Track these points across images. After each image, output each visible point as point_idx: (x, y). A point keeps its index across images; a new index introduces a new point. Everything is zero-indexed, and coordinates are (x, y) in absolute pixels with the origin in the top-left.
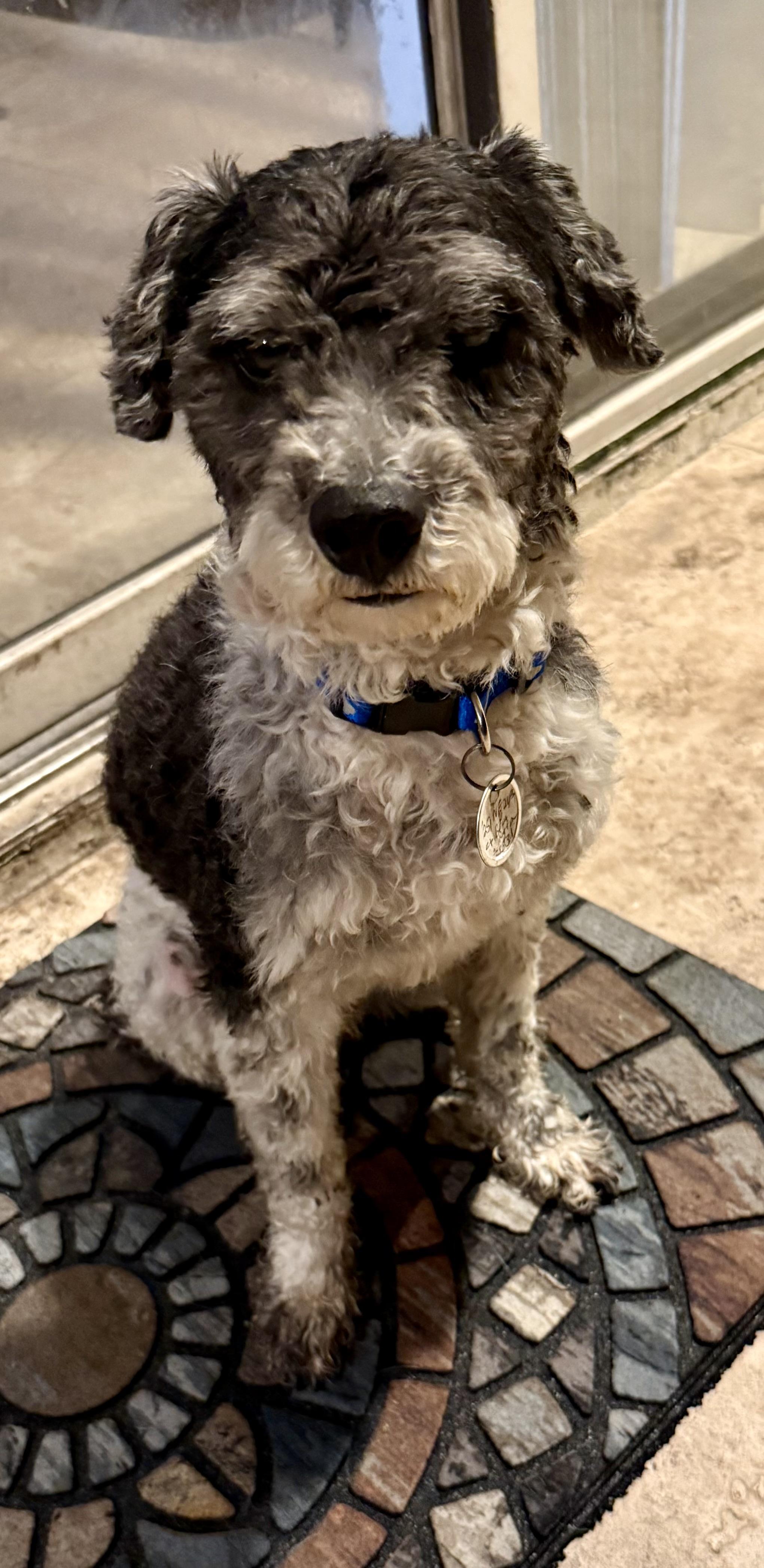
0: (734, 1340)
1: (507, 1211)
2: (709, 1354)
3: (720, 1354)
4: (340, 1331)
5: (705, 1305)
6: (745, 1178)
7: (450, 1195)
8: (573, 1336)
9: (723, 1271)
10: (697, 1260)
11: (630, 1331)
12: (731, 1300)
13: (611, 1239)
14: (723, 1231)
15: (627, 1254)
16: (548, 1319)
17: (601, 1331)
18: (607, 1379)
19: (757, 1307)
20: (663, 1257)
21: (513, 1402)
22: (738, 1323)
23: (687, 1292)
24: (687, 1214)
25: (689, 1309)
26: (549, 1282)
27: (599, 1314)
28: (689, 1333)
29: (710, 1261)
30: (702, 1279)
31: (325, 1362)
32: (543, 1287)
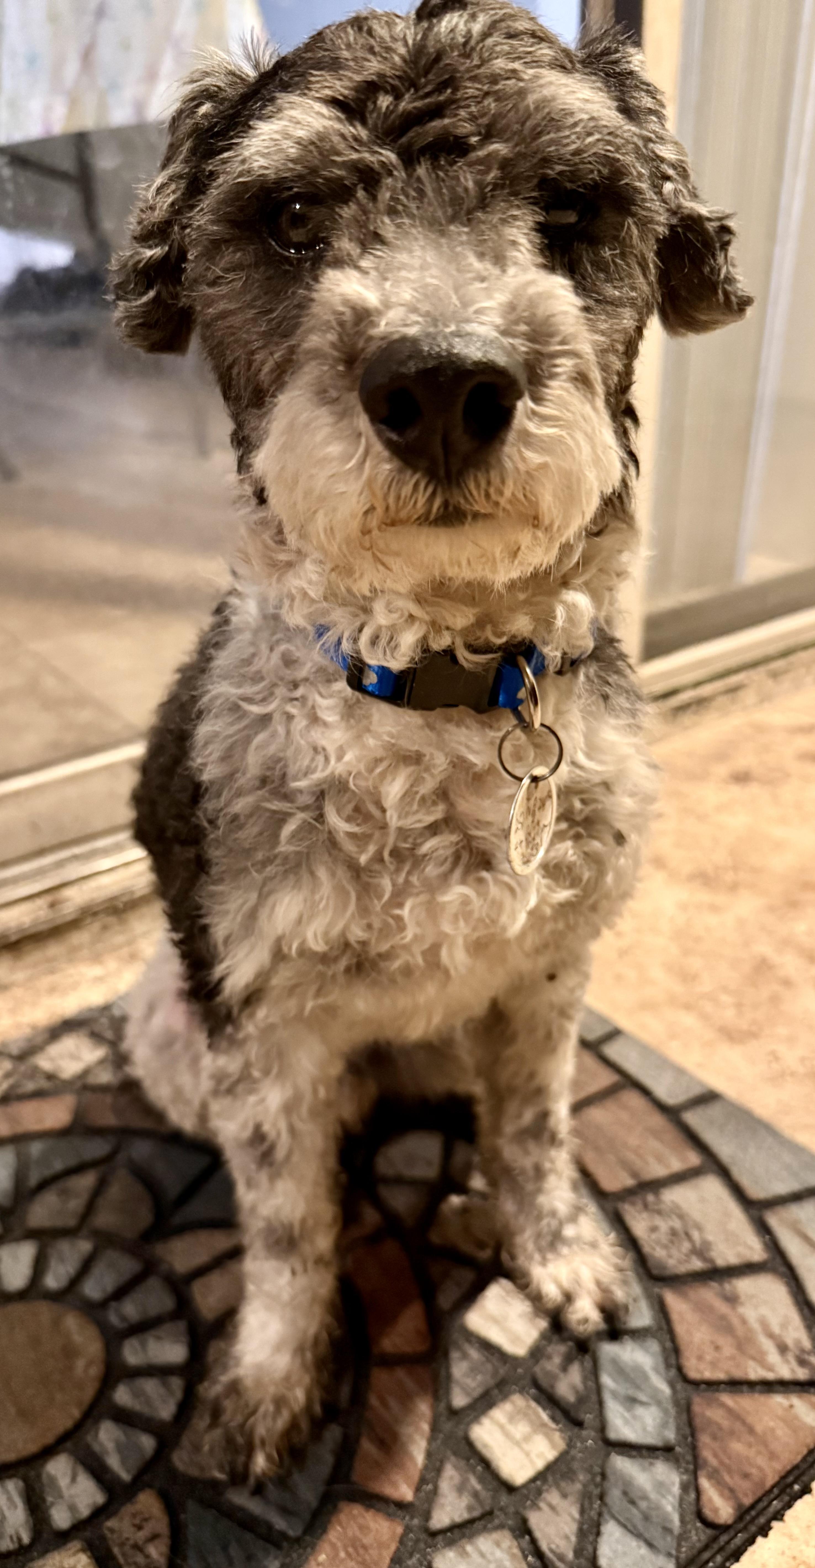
0: (745, 1529)
1: (504, 1329)
2: (714, 1539)
3: (729, 1542)
4: (293, 1427)
5: (714, 1476)
6: (771, 1336)
7: (445, 1301)
8: (558, 1487)
9: (739, 1440)
10: (710, 1422)
11: (625, 1493)
12: (748, 1476)
13: (614, 1380)
14: (742, 1392)
15: (631, 1401)
16: (532, 1462)
17: (591, 1488)
18: (590, 1549)
19: (777, 1490)
20: (672, 1409)
21: (475, 1557)
22: (752, 1507)
23: (696, 1457)
24: (702, 1366)
25: (696, 1479)
26: (539, 1417)
27: (591, 1466)
28: (693, 1508)
29: (725, 1423)
30: (715, 1445)
31: (269, 1458)
32: (532, 1423)
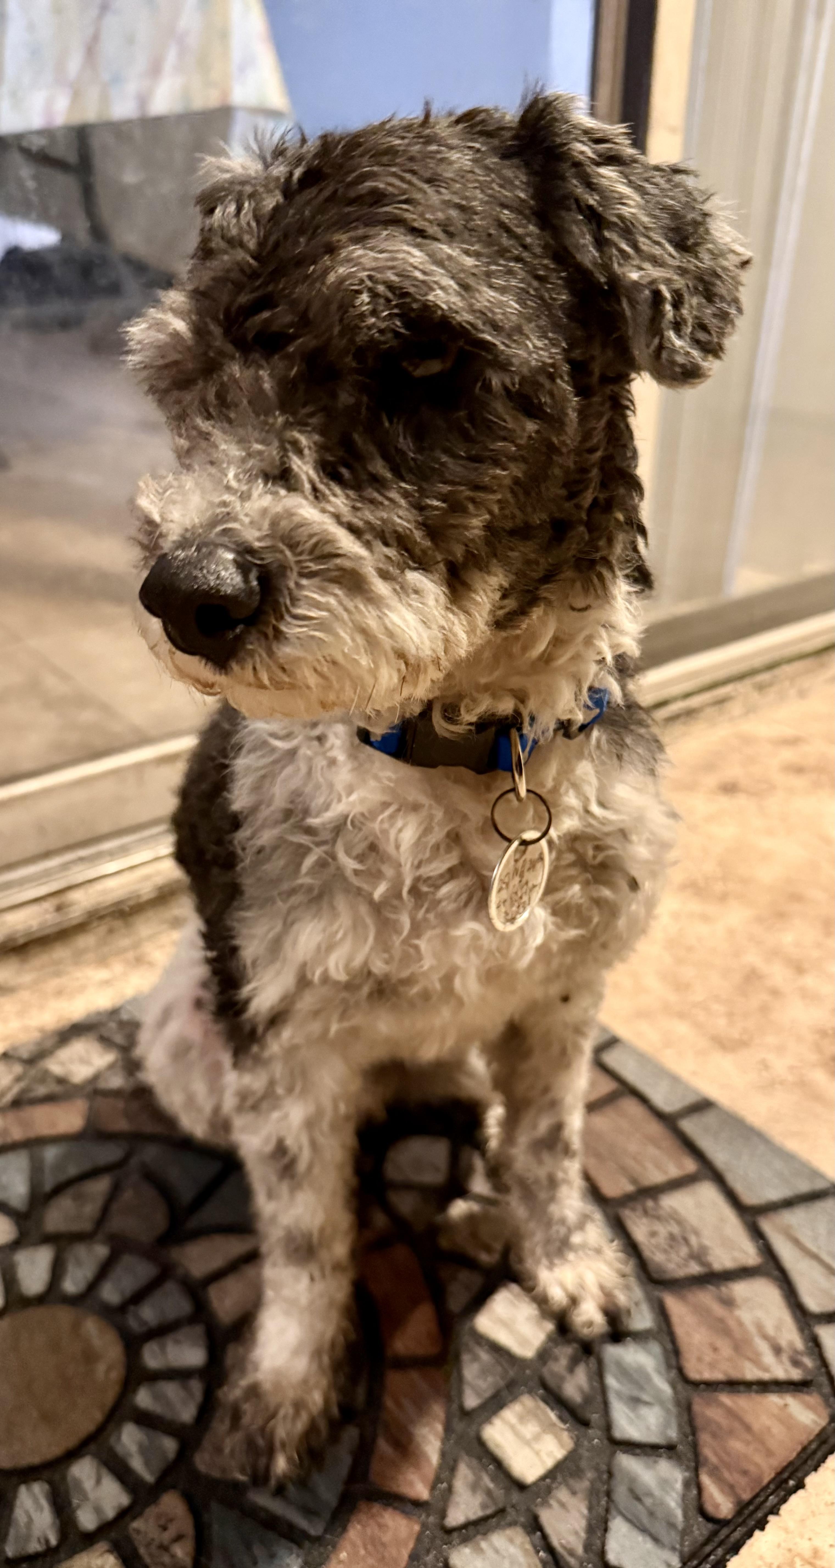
0: (744, 1523)
1: (512, 1332)
2: (715, 1533)
3: (728, 1536)
4: (312, 1429)
5: (715, 1474)
6: (765, 1337)
7: (455, 1304)
8: (567, 1485)
9: (737, 1438)
10: (709, 1421)
11: (631, 1491)
12: (745, 1473)
13: (619, 1382)
14: (739, 1392)
15: (635, 1401)
16: (541, 1460)
17: (598, 1485)
18: (599, 1544)
19: (772, 1487)
20: (673, 1409)
21: (490, 1553)
22: (750, 1502)
23: (697, 1455)
24: (701, 1367)
25: (697, 1476)
26: (548, 1417)
27: (598, 1464)
28: (695, 1503)
29: (724, 1422)
30: (715, 1443)
31: (290, 1460)
32: (540, 1422)
